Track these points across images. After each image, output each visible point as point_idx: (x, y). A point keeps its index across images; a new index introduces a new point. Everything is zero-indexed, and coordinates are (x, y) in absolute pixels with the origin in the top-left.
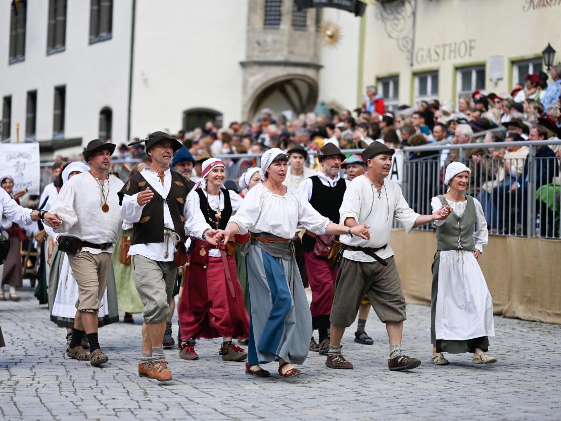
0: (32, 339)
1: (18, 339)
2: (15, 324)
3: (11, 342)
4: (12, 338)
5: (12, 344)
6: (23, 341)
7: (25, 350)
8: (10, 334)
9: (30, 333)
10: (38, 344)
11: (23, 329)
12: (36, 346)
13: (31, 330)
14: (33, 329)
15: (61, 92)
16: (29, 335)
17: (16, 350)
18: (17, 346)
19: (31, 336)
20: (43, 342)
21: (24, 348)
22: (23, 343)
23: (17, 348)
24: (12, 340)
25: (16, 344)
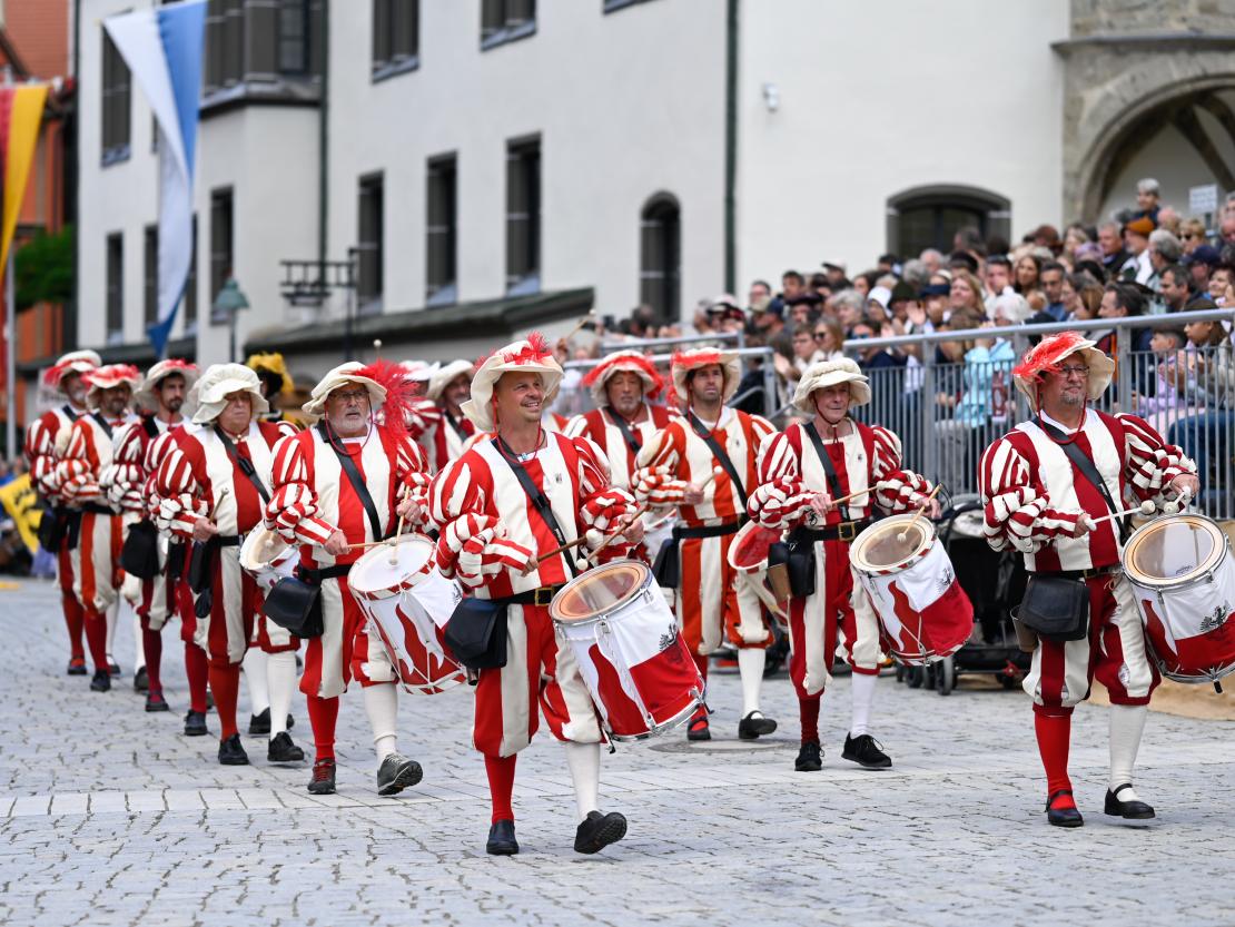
0: (469, 888)
1: (428, 889)
2: (417, 847)
3: (409, 898)
4: (410, 887)
5: (413, 906)
6: (443, 897)
7: (449, 922)
8: (404, 876)
9: (460, 871)
10: (487, 904)
11: (441, 859)
12: (482, 910)
13: (464, 863)
14: (471, 861)
15: (525, 158)
16: (460, 879)
17: (425, 922)
18: (428, 912)
19: (465, 880)
20: (501, 897)
21: (447, 916)
22: (442, 901)
23: (427, 917)
24: (410, 893)
25: (422, 905)
